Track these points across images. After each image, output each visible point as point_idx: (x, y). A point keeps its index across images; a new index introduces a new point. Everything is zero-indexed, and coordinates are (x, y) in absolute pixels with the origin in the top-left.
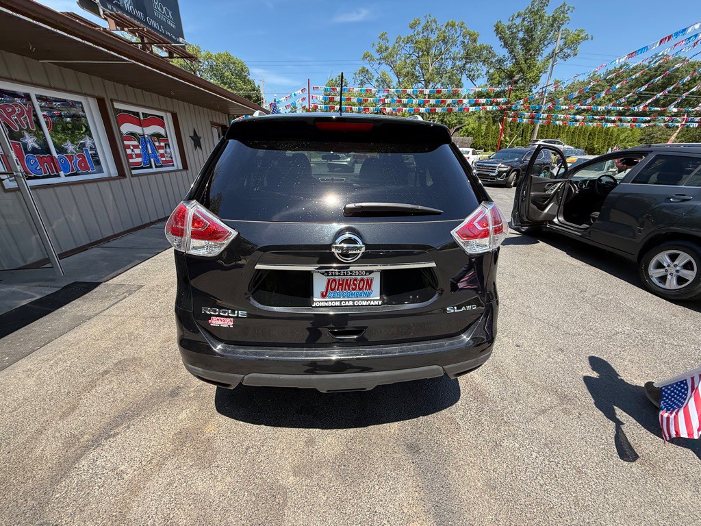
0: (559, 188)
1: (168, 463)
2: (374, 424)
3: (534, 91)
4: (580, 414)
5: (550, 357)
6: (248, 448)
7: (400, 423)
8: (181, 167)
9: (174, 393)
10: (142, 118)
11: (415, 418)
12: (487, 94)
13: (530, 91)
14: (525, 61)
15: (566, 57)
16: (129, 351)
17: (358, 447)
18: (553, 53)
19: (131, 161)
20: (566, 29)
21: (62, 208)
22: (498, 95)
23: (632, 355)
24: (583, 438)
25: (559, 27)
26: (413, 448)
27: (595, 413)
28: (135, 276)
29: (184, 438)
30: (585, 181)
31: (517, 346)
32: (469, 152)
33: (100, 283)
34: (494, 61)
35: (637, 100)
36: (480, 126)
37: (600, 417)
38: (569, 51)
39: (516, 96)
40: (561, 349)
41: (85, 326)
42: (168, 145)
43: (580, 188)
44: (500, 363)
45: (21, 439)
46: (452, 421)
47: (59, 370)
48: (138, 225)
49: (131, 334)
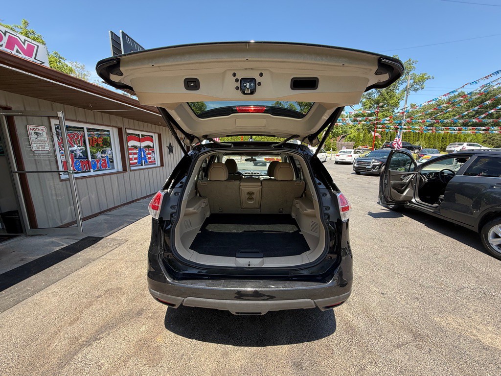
0: (412, 178)
1: (130, 361)
2: (271, 345)
3: (396, 111)
4: (430, 350)
5: (407, 303)
6: (183, 355)
7: (290, 346)
8: (159, 165)
9: (139, 313)
10: (141, 137)
11: (301, 343)
12: (362, 114)
13: (393, 111)
14: (387, 94)
15: (416, 90)
16: (114, 283)
17: (258, 361)
18: (406, 88)
19: (131, 162)
20: (413, 74)
21: (88, 190)
22: (370, 115)
23: (476, 306)
24: (431, 370)
25: (408, 73)
26: (298, 366)
27: (443, 350)
28: (124, 234)
29: (143, 344)
30: (431, 173)
31: (382, 294)
32: (351, 152)
33: (103, 238)
34: (365, 94)
35: (475, 115)
36: (359, 134)
37: (447, 353)
38: (418, 86)
39: (383, 115)
40: (417, 298)
41: (90, 265)
42: (154, 152)
43: (429, 178)
44: (368, 305)
45: (45, 336)
46: (328, 347)
47: (72, 293)
48: (130, 201)
49: (117, 272)
